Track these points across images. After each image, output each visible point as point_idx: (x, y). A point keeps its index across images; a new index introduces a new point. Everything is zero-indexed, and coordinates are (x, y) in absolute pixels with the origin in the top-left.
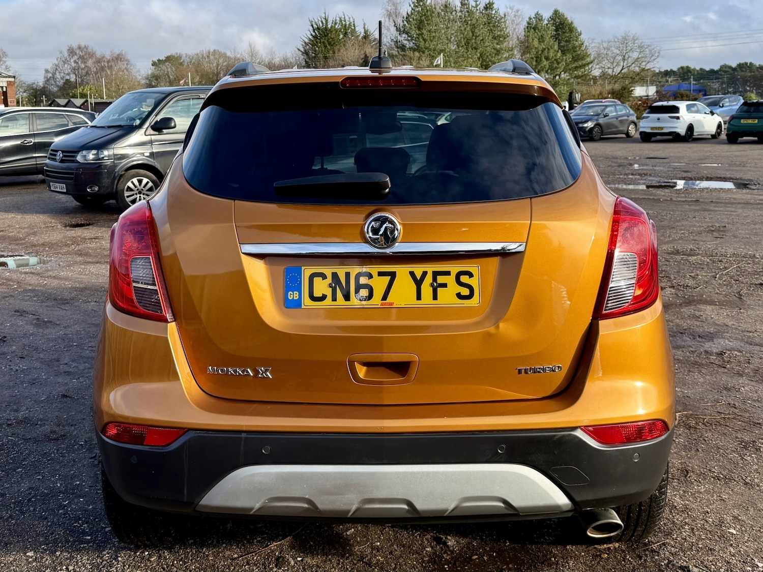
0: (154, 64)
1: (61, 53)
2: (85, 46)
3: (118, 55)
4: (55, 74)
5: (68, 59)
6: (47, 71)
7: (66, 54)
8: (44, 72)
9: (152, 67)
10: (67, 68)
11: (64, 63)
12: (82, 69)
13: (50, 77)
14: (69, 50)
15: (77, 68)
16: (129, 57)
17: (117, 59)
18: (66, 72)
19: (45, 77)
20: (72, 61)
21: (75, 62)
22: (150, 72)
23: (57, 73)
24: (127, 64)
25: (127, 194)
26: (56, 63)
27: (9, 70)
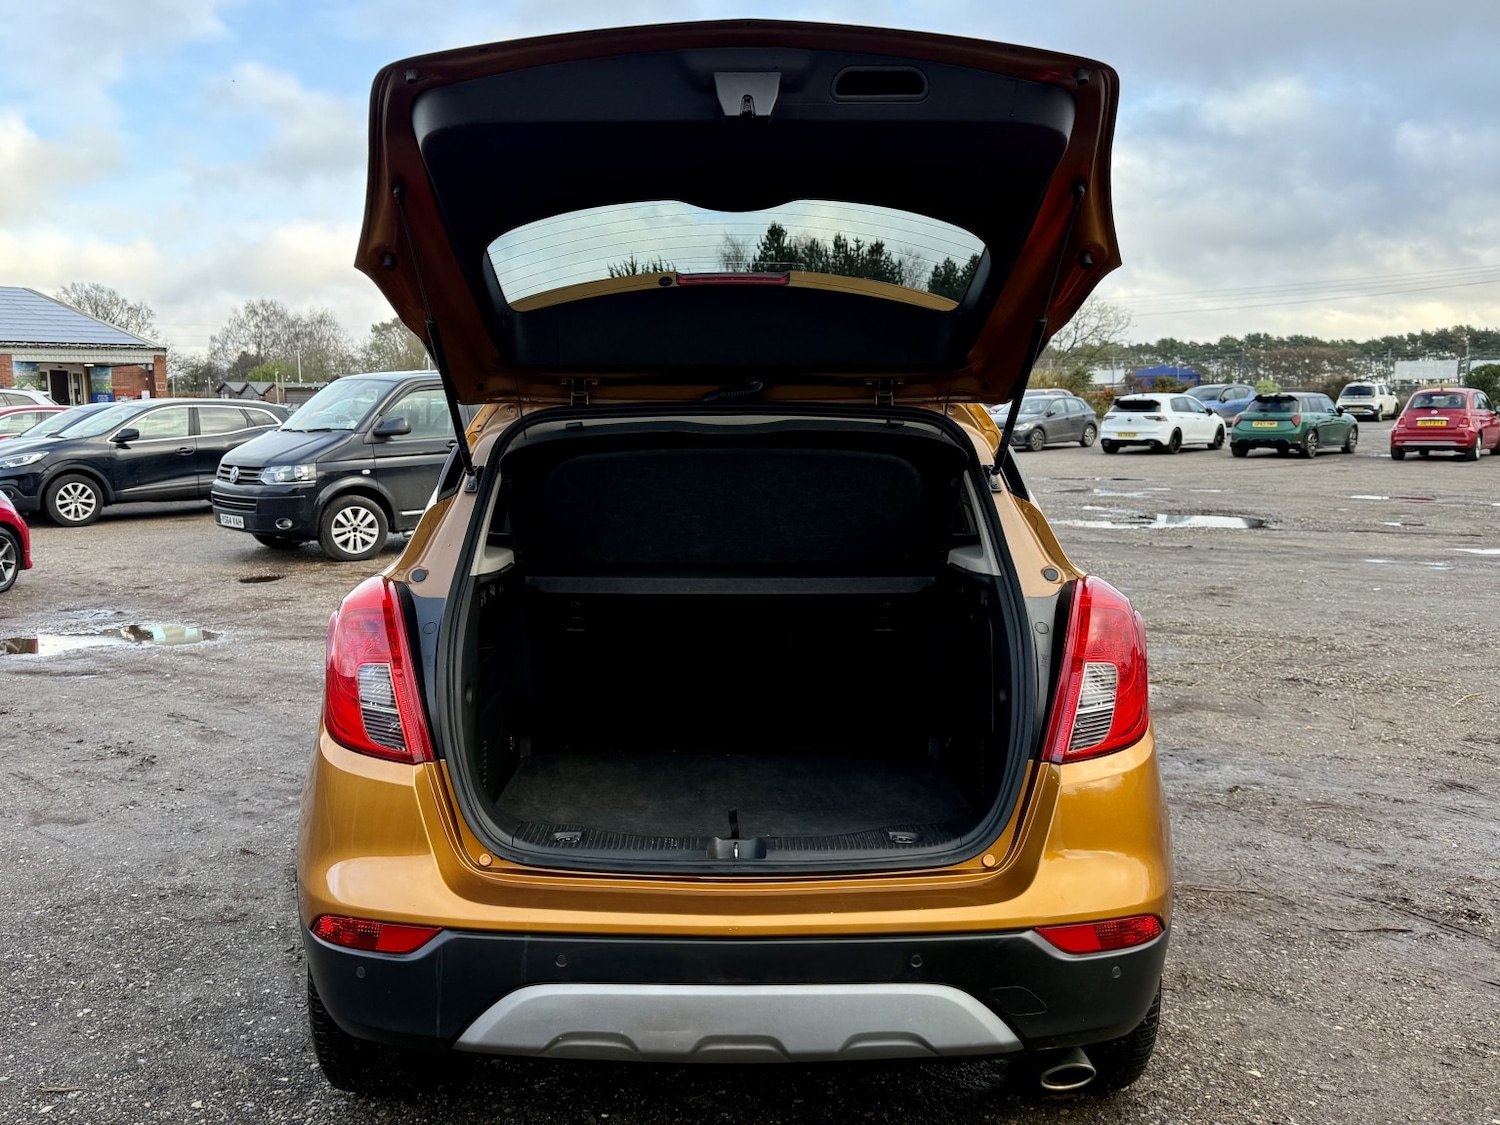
0: (375, 329)
1: (235, 312)
2: (272, 303)
3: (322, 316)
4: (226, 343)
5: (246, 321)
6: (213, 339)
7: (243, 314)
8: (209, 341)
9: (371, 334)
10: (244, 335)
11: (240, 326)
12: (267, 337)
13: (218, 349)
14: (247, 308)
15: (258, 335)
16: (337, 319)
17: (320, 322)
18: (243, 341)
19: (210, 348)
20: (251, 324)
21: (257, 326)
22: (369, 342)
23: (229, 342)
24: (334, 330)
25: (335, 531)
26: (228, 327)
27: (157, 338)
